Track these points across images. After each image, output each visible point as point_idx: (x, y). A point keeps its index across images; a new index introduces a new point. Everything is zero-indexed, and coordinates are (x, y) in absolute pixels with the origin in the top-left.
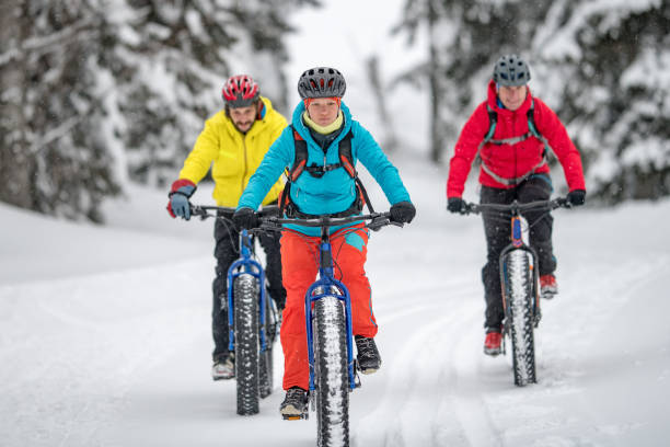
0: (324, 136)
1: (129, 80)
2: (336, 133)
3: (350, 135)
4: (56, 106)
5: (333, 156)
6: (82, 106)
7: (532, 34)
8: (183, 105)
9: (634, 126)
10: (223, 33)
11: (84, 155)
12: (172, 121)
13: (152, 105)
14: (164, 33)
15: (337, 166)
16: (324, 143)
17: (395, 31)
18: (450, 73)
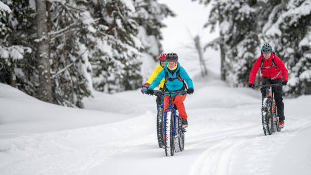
0: (172, 71)
1: (92, 48)
2: (175, 70)
3: (179, 70)
4: (63, 59)
5: (175, 76)
6: (74, 59)
7: (263, 26)
8: (116, 58)
9: (304, 63)
10: (132, 28)
11: (75, 79)
12: (112, 64)
13: (103, 58)
14: (107, 28)
15: (177, 78)
16: (172, 72)
17: (206, 26)
18: (228, 43)
